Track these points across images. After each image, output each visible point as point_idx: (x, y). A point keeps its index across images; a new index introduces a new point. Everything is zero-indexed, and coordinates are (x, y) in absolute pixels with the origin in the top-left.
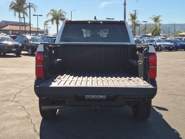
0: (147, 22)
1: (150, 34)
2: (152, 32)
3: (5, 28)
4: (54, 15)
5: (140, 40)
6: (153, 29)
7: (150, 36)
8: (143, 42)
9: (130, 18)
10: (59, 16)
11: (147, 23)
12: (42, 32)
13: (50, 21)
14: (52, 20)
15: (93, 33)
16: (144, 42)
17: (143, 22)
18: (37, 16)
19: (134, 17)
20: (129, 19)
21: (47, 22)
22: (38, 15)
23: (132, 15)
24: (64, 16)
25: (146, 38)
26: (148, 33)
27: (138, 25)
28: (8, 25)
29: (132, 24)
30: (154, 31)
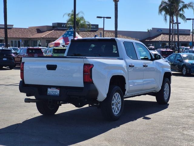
3: (156, 39)
28: (160, 35)
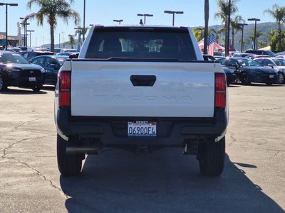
0: (258, 20)
1: (268, 48)
2: (271, 43)
4: (43, 4)
5: (239, 61)
6: (275, 36)
7: (265, 53)
8: (244, 64)
9: (219, 10)
10: (55, 7)
11: (258, 22)
12: (14, 42)
13: (35, 18)
14: (40, 16)
15: (137, 46)
16: (247, 64)
17: (249, 20)
18: (5, 6)
19: (227, 10)
20: (217, 15)
21: (27, 18)
22: (7, 4)
23: (224, 5)
24: (66, 5)
25: (256, 56)
26: (263, 46)
27: (239, 27)
29: (224, 23)
30: (277, 42)
